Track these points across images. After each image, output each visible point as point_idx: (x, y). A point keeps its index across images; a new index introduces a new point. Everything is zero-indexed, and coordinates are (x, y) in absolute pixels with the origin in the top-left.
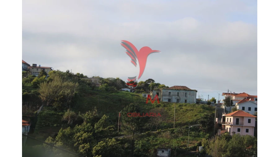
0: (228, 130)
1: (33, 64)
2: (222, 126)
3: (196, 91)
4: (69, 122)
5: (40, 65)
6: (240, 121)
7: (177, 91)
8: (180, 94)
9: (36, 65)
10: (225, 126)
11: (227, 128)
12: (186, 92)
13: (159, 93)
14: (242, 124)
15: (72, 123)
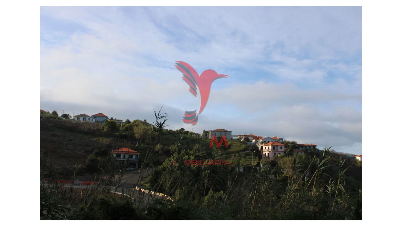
0: (267, 155)
1: (111, 118)
2: (261, 152)
3: (231, 132)
4: (160, 152)
5: (115, 119)
6: (275, 148)
7: (220, 133)
8: (222, 134)
9: (113, 118)
10: (263, 152)
11: (265, 153)
12: (226, 133)
13: (207, 134)
14: (277, 150)
15: (162, 153)
